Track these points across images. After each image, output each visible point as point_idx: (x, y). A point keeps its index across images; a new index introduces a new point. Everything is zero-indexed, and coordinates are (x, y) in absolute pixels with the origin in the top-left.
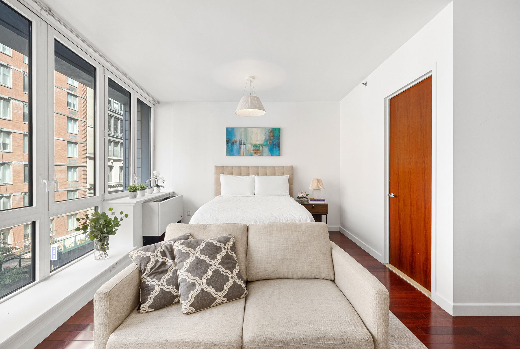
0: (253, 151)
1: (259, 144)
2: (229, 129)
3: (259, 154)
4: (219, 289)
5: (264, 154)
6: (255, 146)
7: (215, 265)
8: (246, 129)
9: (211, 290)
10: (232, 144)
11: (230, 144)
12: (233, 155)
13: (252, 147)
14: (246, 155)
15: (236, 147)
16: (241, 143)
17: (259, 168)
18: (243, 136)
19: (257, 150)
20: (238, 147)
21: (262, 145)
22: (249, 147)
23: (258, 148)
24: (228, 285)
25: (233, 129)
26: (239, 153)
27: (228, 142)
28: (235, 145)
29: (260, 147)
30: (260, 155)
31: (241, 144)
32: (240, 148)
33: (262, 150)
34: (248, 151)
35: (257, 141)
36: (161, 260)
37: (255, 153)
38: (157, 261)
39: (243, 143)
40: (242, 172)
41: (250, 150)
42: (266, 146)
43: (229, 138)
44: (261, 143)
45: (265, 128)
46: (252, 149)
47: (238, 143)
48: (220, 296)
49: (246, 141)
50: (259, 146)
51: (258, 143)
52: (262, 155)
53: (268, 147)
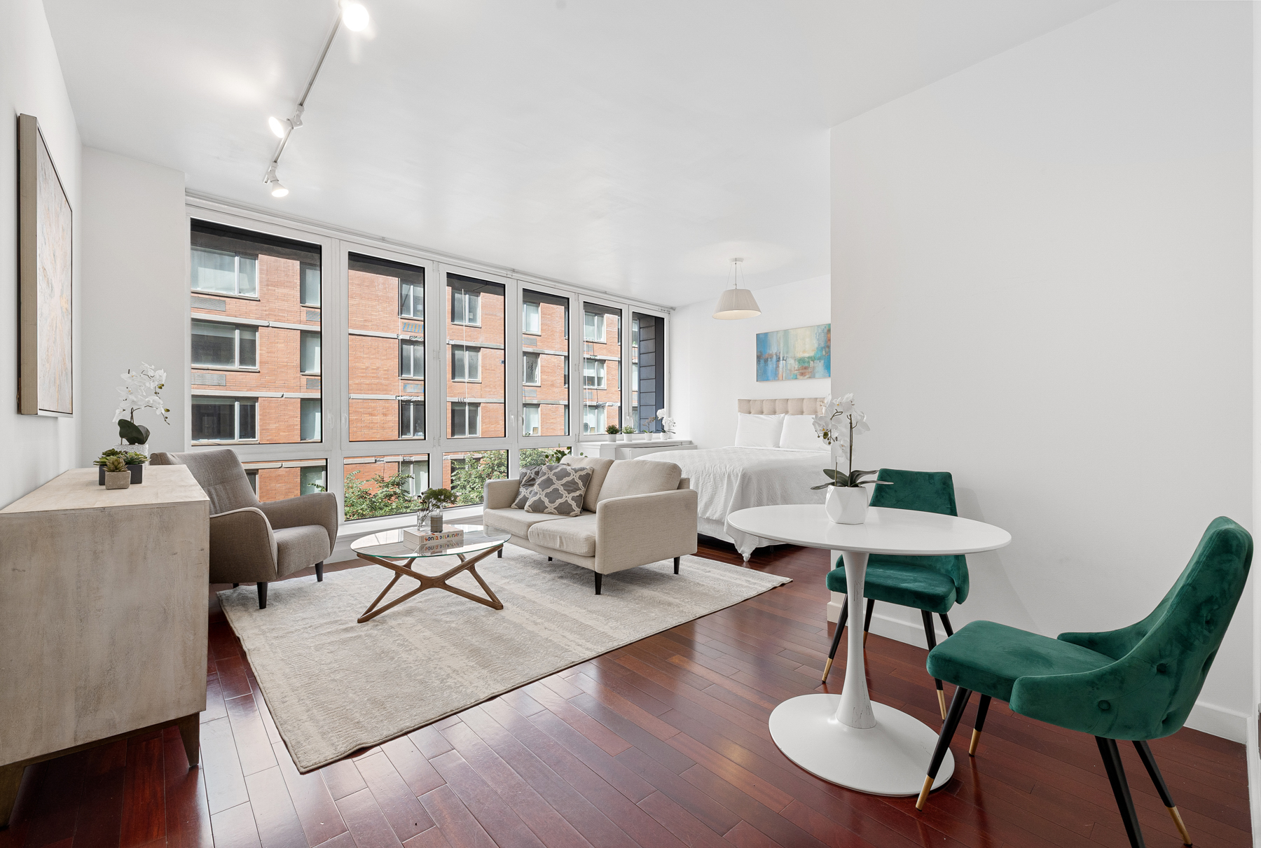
0: (799, 370)
1: (809, 358)
2: (761, 336)
3: (807, 376)
4: (552, 502)
5: (817, 375)
6: (801, 361)
7: (558, 485)
8: (786, 332)
9: (546, 501)
10: (766, 361)
11: (762, 361)
12: (767, 380)
13: (797, 363)
14: (788, 379)
15: (771, 366)
16: (779, 358)
17: (805, 401)
18: (782, 345)
19: (805, 369)
20: (775, 366)
21: (813, 359)
22: (792, 364)
23: (806, 365)
24: (559, 501)
25: (766, 334)
26: (776, 376)
27: (759, 358)
28: (769, 362)
29: (809, 362)
30: (810, 378)
31: (778, 360)
32: (777, 367)
33: (814, 367)
34: (790, 370)
35: (804, 351)
36: (532, 477)
37: (802, 374)
38: (530, 477)
39: (781, 359)
40: (777, 410)
41: (793, 369)
42: (819, 359)
43: (761, 352)
44: (812, 354)
45: (818, 326)
46: (796, 366)
47: (775, 357)
48: (551, 507)
49: (787, 353)
50: (807, 360)
51: (806, 355)
52: (812, 376)
53: (822, 362)
